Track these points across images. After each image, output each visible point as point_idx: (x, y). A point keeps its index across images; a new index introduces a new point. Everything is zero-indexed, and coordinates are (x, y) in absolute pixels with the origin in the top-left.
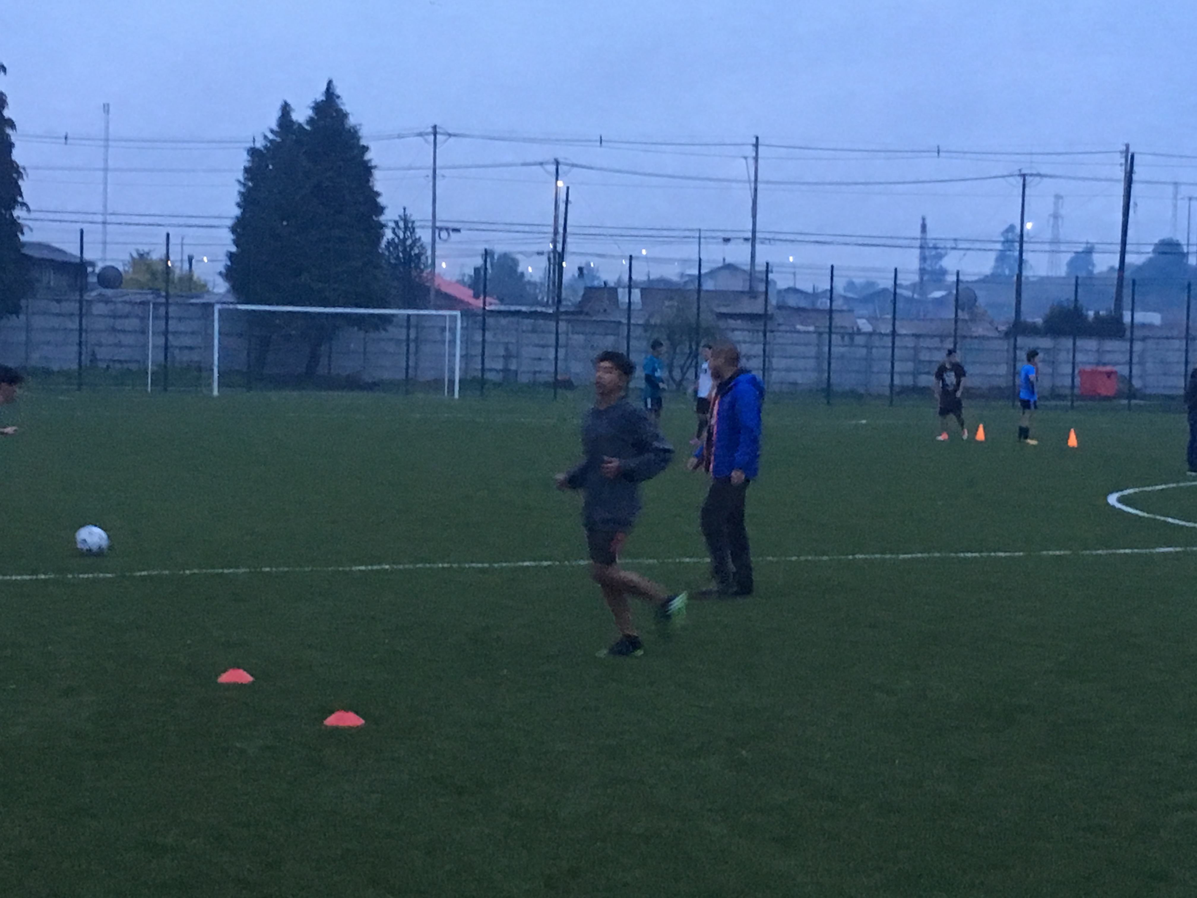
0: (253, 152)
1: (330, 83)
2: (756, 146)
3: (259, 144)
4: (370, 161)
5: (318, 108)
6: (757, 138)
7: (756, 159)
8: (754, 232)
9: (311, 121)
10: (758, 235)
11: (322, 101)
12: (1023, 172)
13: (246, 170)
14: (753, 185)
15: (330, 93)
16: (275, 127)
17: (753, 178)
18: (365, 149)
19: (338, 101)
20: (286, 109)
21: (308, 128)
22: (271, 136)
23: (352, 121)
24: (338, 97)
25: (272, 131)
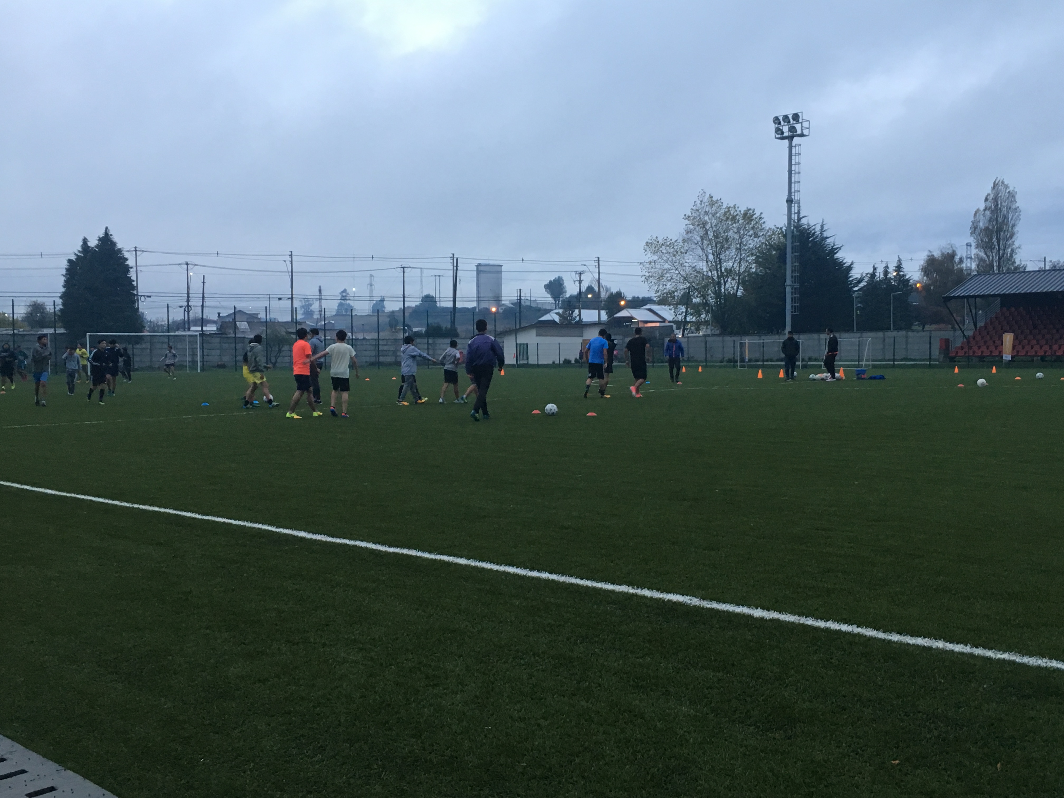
0: (70, 261)
1: (107, 228)
2: (291, 255)
3: (73, 258)
4: (128, 265)
5: (100, 239)
6: (291, 252)
7: (292, 261)
8: (292, 295)
9: (97, 246)
10: (294, 296)
11: (103, 237)
12: (403, 266)
13: (67, 270)
14: (290, 274)
15: (106, 234)
16: (81, 250)
17: (290, 270)
18: (126, 259)
19: (111, 237)
20: (85, 241)
21: (97, 250)
22: (79, 254)
23: (119, 246)
24: (111, 235)
25: (79, 252)
